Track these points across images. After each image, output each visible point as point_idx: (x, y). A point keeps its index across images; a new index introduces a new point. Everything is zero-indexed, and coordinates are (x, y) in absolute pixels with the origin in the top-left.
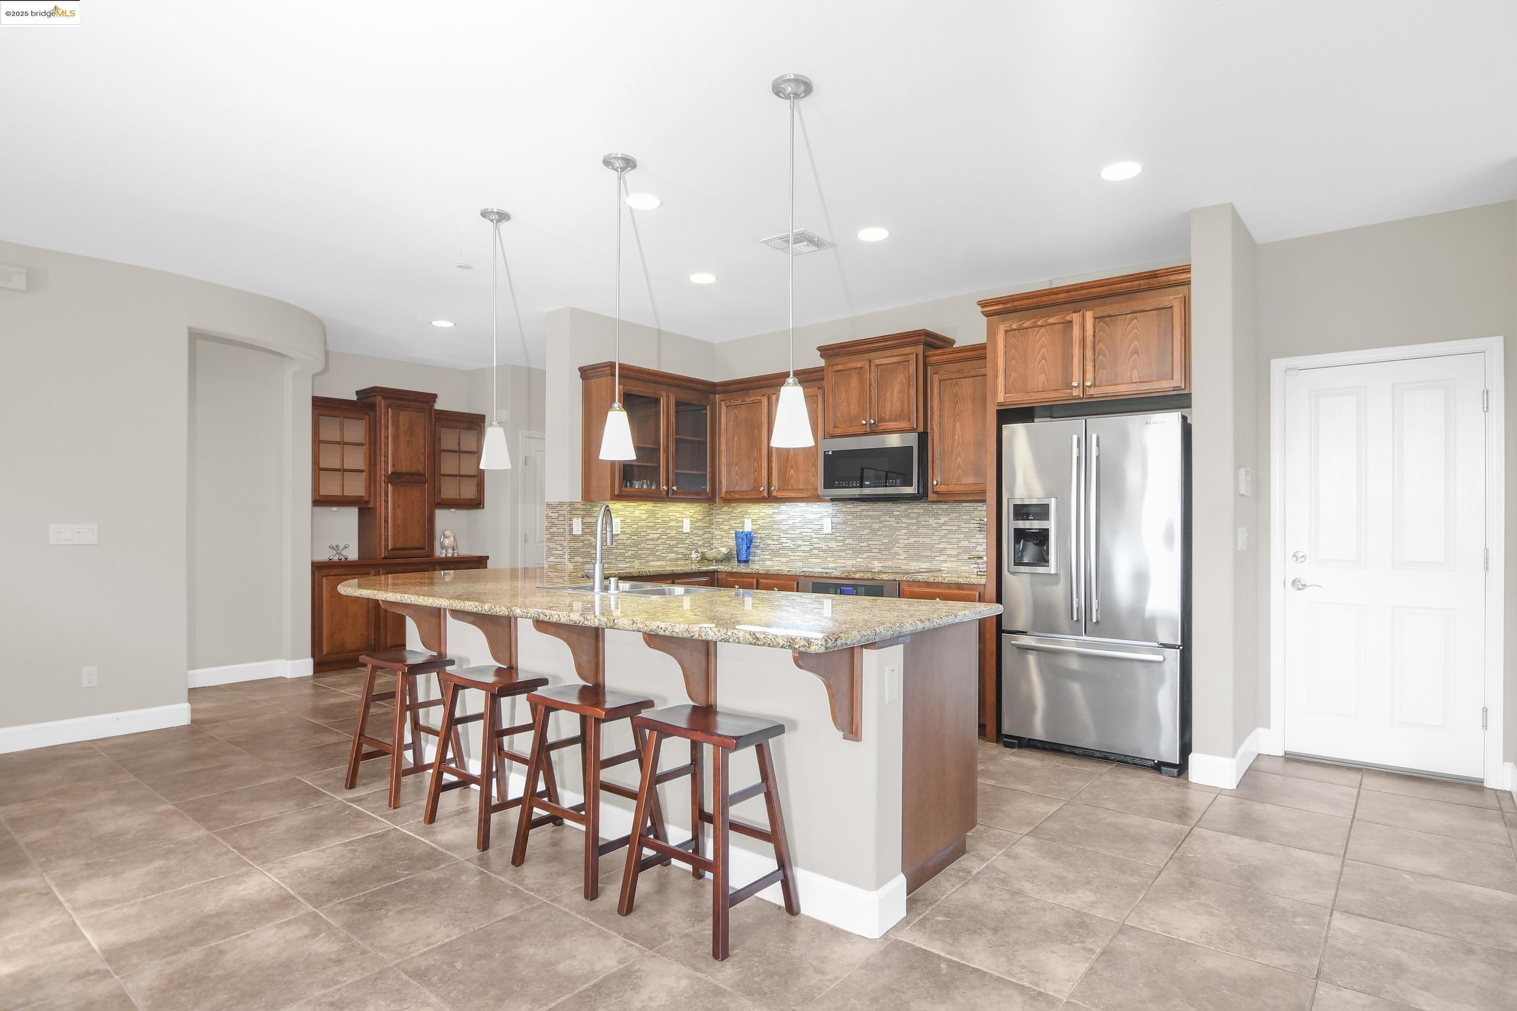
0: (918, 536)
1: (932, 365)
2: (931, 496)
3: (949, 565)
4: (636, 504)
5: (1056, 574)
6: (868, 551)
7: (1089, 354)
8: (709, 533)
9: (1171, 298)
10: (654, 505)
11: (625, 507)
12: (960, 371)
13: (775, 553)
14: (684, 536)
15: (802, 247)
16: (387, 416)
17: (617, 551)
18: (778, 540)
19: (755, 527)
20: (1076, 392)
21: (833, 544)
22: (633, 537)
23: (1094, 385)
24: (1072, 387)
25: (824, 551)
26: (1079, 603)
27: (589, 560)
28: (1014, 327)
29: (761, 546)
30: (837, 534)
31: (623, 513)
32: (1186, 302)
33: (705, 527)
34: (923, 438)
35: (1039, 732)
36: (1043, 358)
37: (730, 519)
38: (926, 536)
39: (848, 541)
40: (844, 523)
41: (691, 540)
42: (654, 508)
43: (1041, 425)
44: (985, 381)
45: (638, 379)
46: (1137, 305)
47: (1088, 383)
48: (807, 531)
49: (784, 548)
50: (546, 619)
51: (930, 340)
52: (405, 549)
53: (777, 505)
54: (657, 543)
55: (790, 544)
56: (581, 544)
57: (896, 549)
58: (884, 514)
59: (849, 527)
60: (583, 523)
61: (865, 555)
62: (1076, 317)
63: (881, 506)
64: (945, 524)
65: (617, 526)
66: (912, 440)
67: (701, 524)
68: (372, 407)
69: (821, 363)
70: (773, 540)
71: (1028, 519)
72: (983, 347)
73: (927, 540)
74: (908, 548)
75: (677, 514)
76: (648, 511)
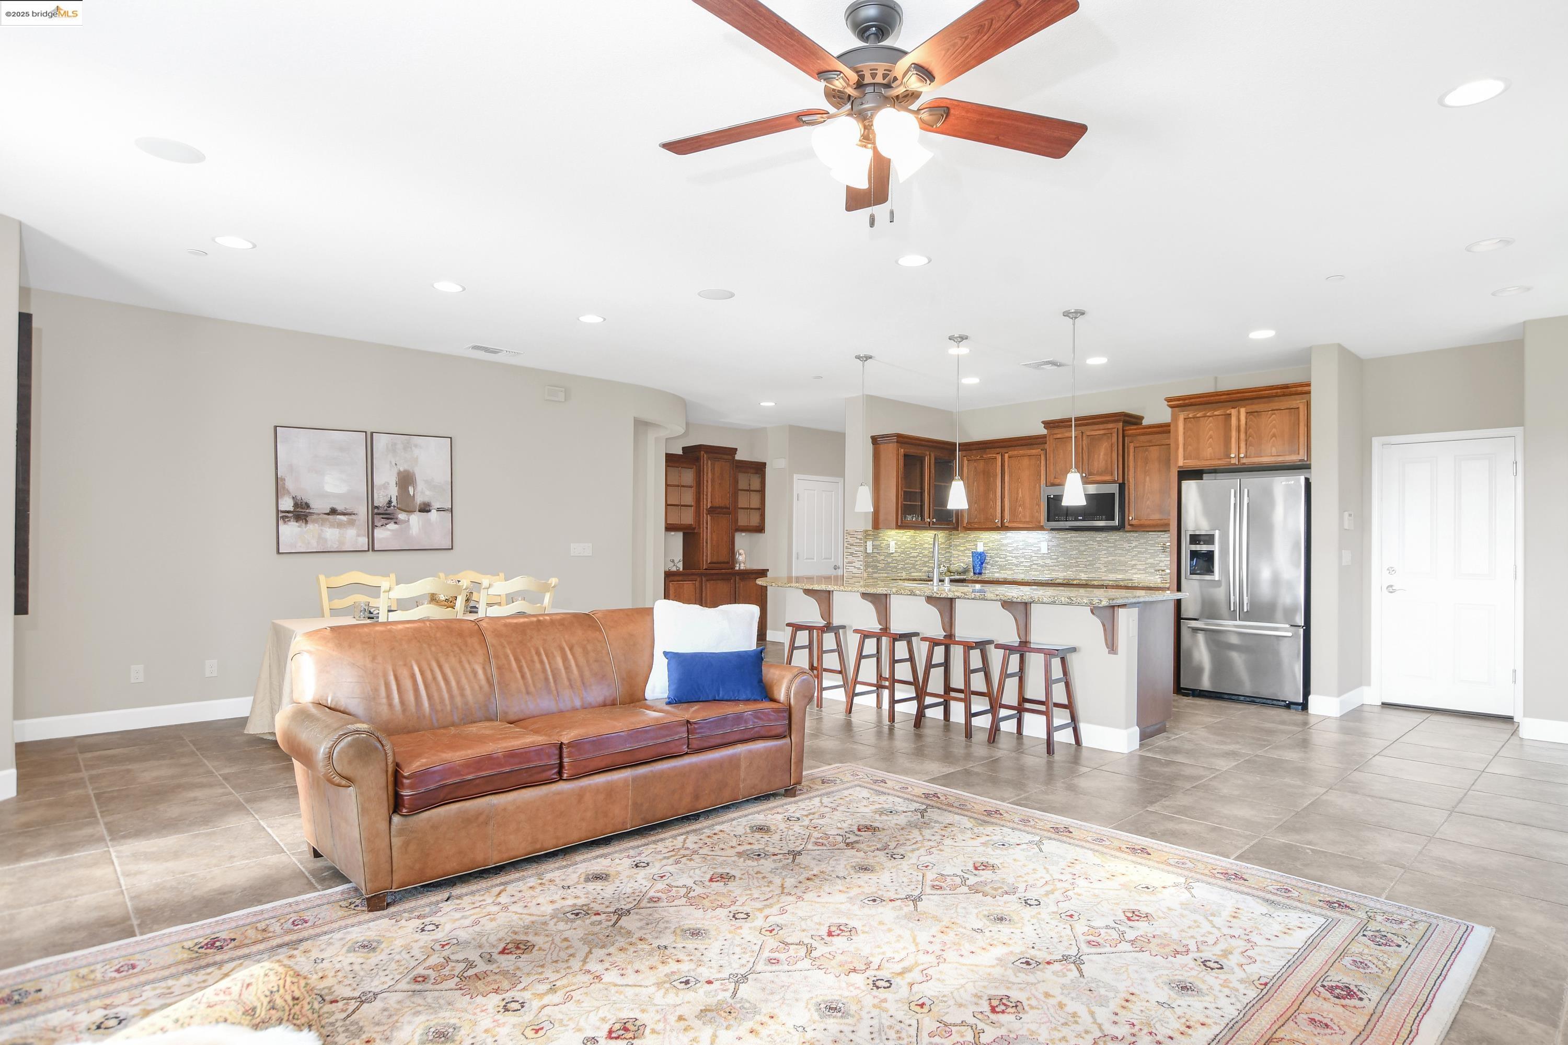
0: (1115, 555)
1: (1128, 436)
2: (1127, 527)
3: (1139, 576)
4: (904, 531)
5: (1219, 581)
6: (1076, 566)
7: (1243, 436)
8: (949, 552)
9: (1298, 402)
10: (915, 532)
11: (898, 533)
12: (1150, 441)
13: (1002, 568)
15: (1048, 367)
16: (708, 465)
17: (893, 565)
18: (1004, 558)
19: (986, 548)
20: (1233, 461)
21: (1048, 561)
22: (902, 555)
23: (1246, 456)
24: (1231, 458)
25: (1042, 566)
26: (1235, 599)
28: (1190, 416)
29: (991, 562)
30: (1052, 554)
31: (897, 538)
32: (1308, 405)
34: (1122, 487)
35: (1206, 683)
36: (1211, 437)
37: (965, 542)
38: (1121, 555)
39: (1060, 559)
40: (1058, 546)
42: (914, 534)
43: (1208, 482)
44: (1170, 448)
45: (912, 444)
46: (1275, 405)
47: (1242, 455)
48: (1028, 552)
49: (1009, 564)
50: (938, 596)
51: (1127, 418)
52: (718, 563)
53: (1004, 532)
54: (916, 559)
55: (1015, 561)
56: (872, 559)
57: (1097, 565)
59: (1061, 549)
60: (873, 545)
61: (1074, 569)
62: (1234, 412)
63: (1087, 534)
64: (1135, 547)
65: (892, 547)
66: (1114, 489)
67: (944, 546)
68: (698, 459)
69: (1045, 432)
70: (1001, 558)
71: (1199, 544)
72: (1168, 425)
73: (1122, 559)
74: (1107, 564)
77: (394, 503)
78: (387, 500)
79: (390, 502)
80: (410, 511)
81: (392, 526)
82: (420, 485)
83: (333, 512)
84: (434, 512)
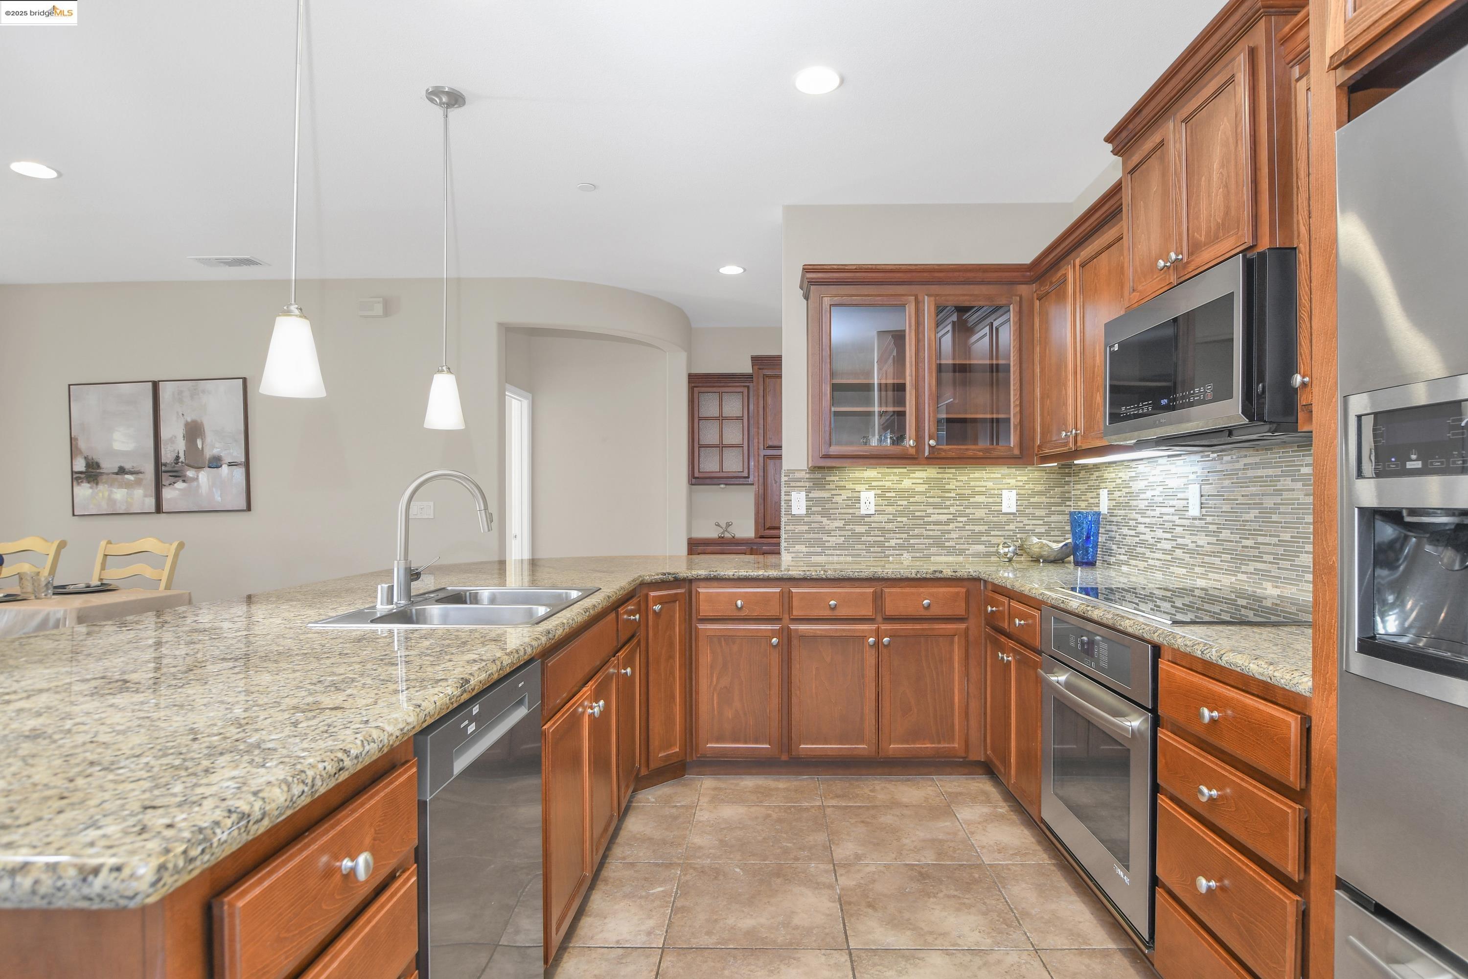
4: (905, 470)
6: (1258, 559)
8: (1062, 513)
10: (940, 470)
11: (885, 474)
14: (1004, 519)
17: (869, 539)
18: (1136, 527)
19: (1111, 504)
21: (1202, 540)
22: (899, 519)
25: (1190, 552)
27: (819, 550)
30: (1209, 519)
31: (880, 483)
33: (1050, 505)
37: (1087, 491)
39: (1224, 533)
41: (1021, 525)
42: (940, 476)
48: (1169, 513)
49: (1143, 543)
54: (946, 527)
55: (1149, 535)
56: (806, 528)
58: (1285, 474)
59: (1226, 504)
60: (808, 499)
65: (868, 502)
67: (1043, 499)
75: (990, 484)
76: (927, 481)
77: (182, 459)
78: (175, 455)
79: (178, 457)
80: (199, 468)
81: (180, 485)
82: (210, 437)
83: (122, 471)
84: (225, 467)
